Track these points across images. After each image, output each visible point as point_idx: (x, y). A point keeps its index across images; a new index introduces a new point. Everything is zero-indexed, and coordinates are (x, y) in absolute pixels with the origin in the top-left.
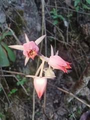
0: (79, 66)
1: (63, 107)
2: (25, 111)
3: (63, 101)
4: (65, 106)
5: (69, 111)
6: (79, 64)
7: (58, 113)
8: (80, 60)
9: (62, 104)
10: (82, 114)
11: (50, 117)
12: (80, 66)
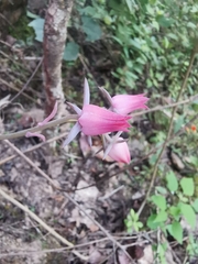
0: (12, 77)
1: (54, 161)
2: (10, 233)
3: (46, 155)
4: (55, 158)
5: (63, 157)
6: (11, 73)
7: (54, 176)
8: (6, 65)
9: (48, 159)
10: (79, 143)
11: (48, 194)
12: (16, 76)
